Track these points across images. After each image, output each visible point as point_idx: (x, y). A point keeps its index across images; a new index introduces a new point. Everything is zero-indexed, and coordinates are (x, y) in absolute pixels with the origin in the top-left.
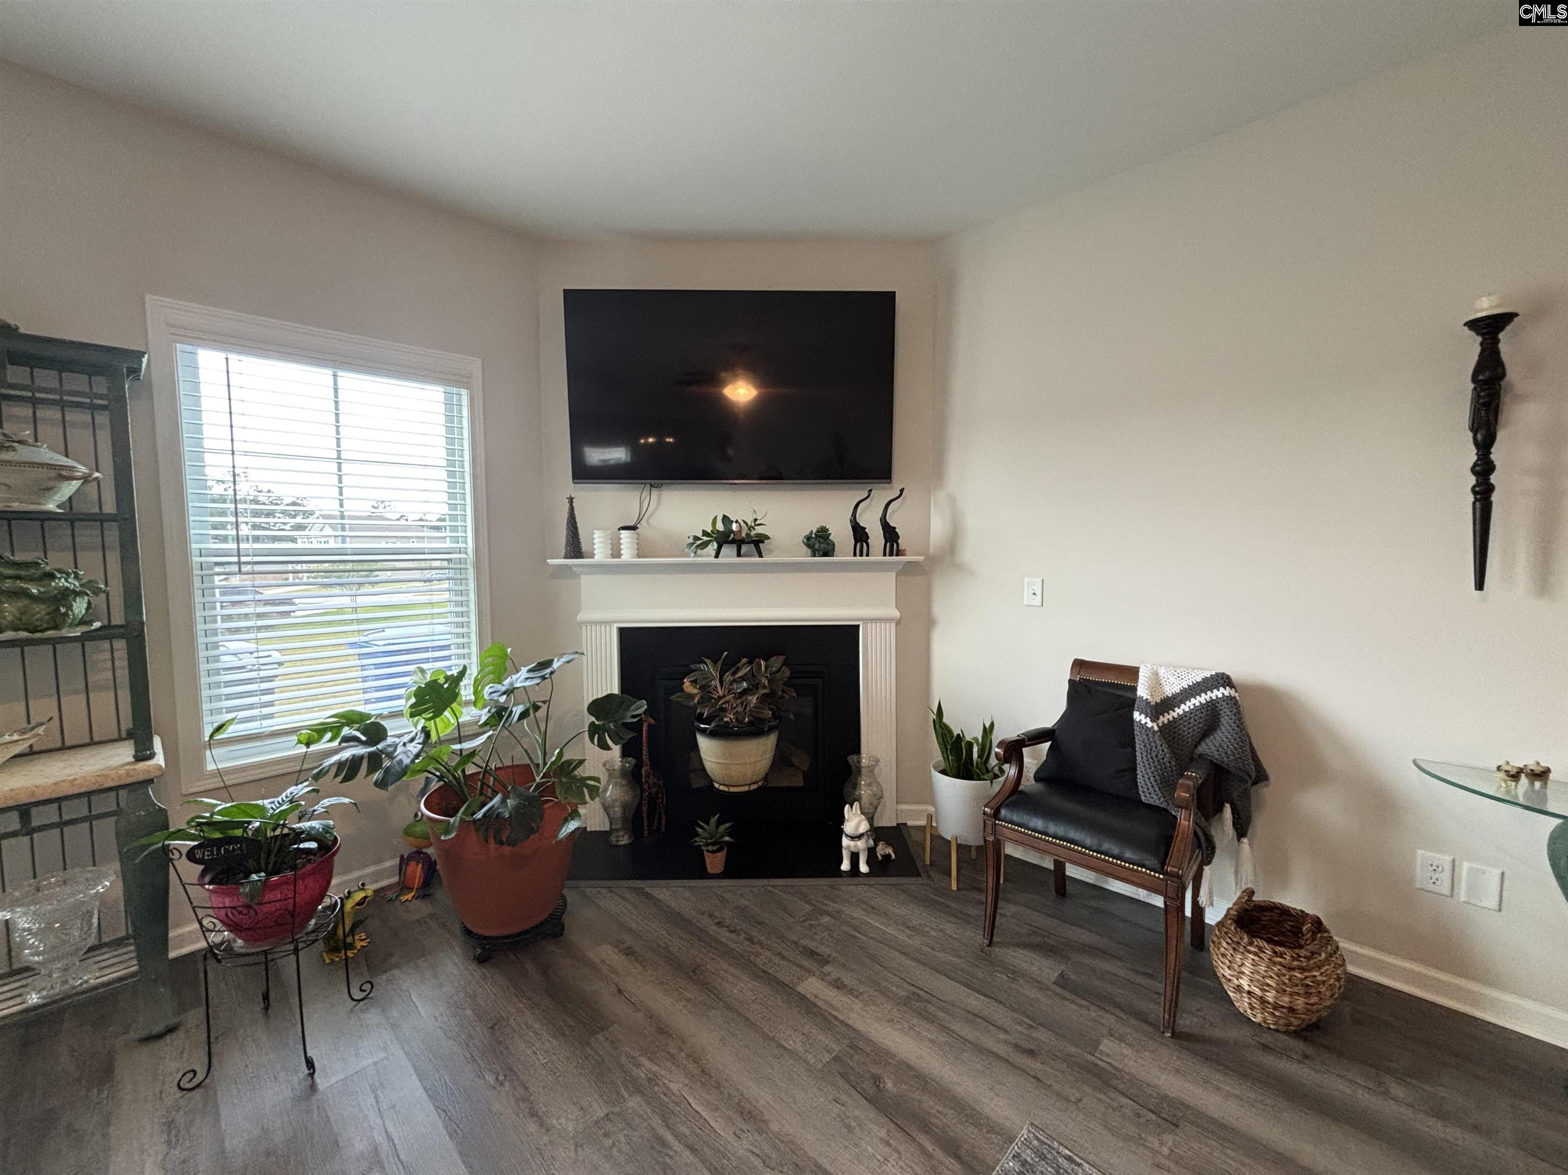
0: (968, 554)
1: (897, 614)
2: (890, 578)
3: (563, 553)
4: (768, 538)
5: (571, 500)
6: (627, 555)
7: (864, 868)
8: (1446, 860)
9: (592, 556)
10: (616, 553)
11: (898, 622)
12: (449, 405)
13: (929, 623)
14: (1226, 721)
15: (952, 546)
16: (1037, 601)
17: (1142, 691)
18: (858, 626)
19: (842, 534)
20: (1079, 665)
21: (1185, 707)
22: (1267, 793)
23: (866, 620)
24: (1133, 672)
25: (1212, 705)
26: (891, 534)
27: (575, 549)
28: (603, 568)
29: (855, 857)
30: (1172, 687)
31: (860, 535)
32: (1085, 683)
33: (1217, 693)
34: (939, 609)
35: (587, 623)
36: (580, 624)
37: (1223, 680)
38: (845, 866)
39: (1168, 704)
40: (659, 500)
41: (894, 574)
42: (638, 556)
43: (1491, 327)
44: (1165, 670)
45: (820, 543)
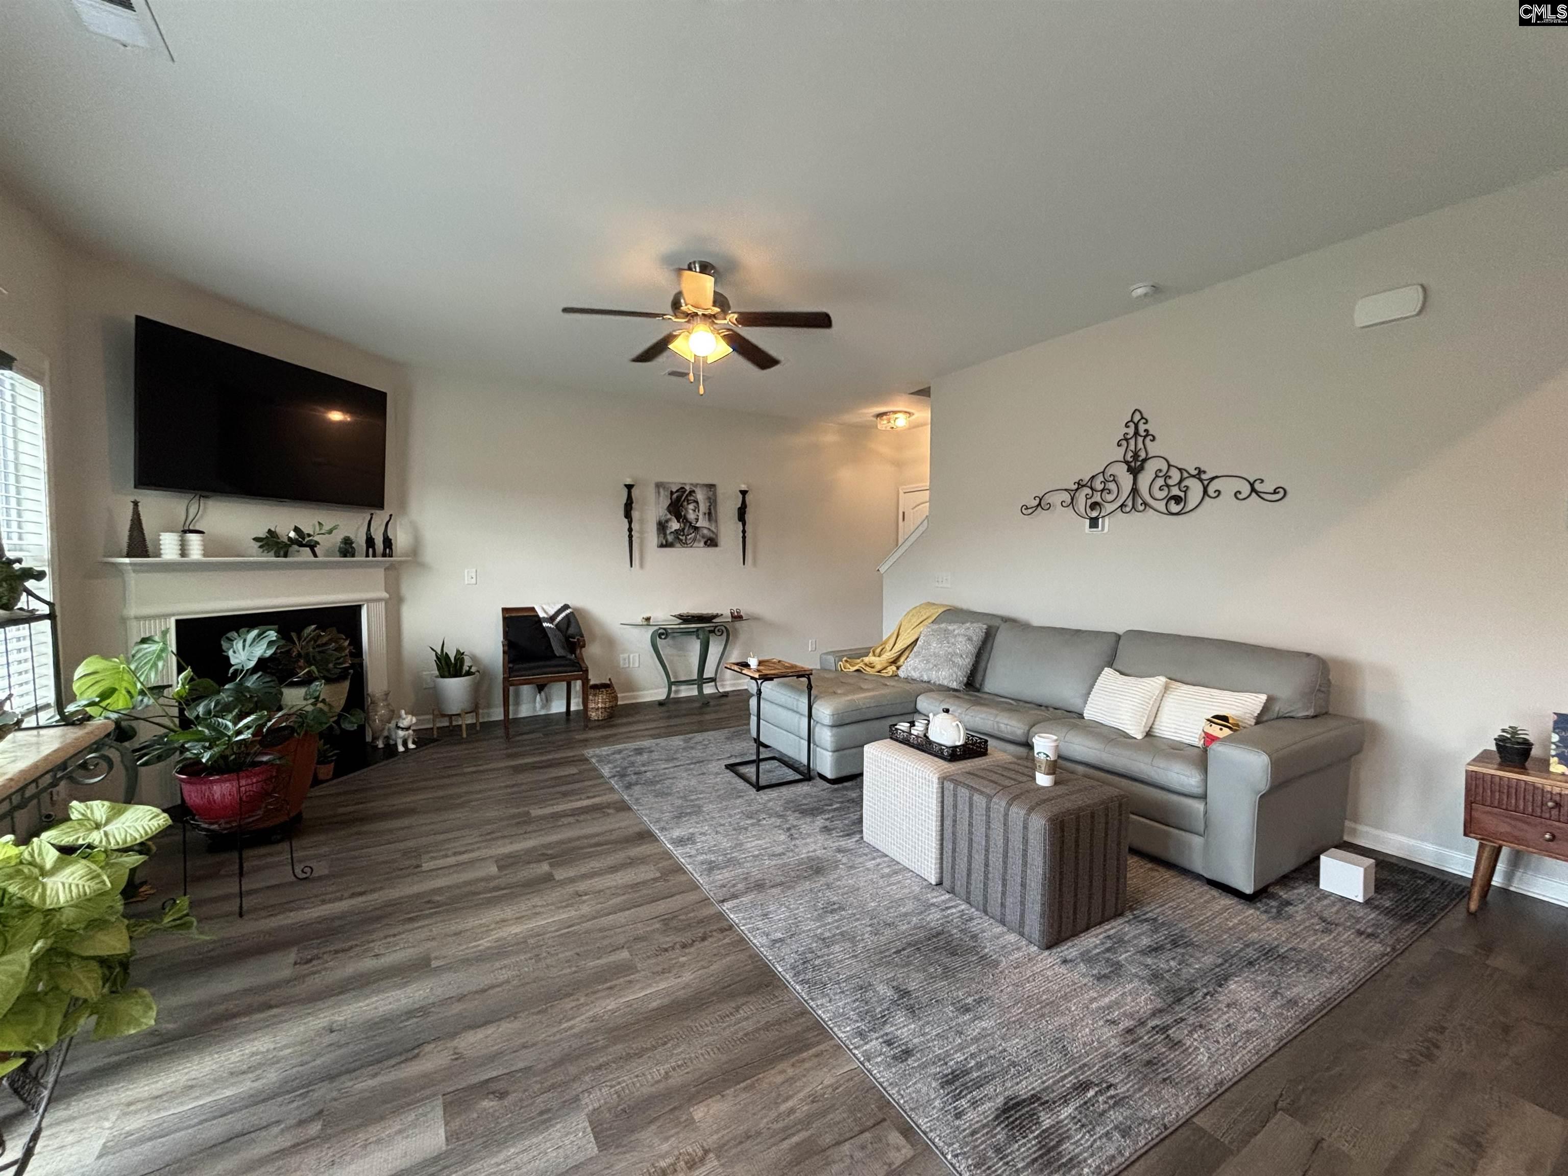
0: (429, 554)
1: (385, 595)
2: (380, 574)
3: (125, 551)
4: (318, 543)
5: (136, 504)
7: (411, 746)
8: (626, 655)
9: (158, 555)
10: (183, 553)
11: (387, 601)
13: (401, 602)
14: (572, 621)
15: (415, 552)
16: (474, 581)
17: (542, 614)
18: (359, 607)
20: (505, 610)
21: (559, 618)
23: (368, 601)
24: (533, 609)
25: (567, 615)
26: (387, 543)
27: (138, 547)
28: (169, 567)
29: (405, 743)
30: (552, 612)
31: (370, 542)
32: (511, 618)
33: (568, 611)
34: (405, 590)
35: (135, 618)
36: (129, 619)
37: (566, 607)
38: (401, 749)
39: (552, 619)
40: (205, 508)
41: (383, 570)
42: (205, 555)
43: (629, 487)
44: (545, 608)
45: (347, 548)
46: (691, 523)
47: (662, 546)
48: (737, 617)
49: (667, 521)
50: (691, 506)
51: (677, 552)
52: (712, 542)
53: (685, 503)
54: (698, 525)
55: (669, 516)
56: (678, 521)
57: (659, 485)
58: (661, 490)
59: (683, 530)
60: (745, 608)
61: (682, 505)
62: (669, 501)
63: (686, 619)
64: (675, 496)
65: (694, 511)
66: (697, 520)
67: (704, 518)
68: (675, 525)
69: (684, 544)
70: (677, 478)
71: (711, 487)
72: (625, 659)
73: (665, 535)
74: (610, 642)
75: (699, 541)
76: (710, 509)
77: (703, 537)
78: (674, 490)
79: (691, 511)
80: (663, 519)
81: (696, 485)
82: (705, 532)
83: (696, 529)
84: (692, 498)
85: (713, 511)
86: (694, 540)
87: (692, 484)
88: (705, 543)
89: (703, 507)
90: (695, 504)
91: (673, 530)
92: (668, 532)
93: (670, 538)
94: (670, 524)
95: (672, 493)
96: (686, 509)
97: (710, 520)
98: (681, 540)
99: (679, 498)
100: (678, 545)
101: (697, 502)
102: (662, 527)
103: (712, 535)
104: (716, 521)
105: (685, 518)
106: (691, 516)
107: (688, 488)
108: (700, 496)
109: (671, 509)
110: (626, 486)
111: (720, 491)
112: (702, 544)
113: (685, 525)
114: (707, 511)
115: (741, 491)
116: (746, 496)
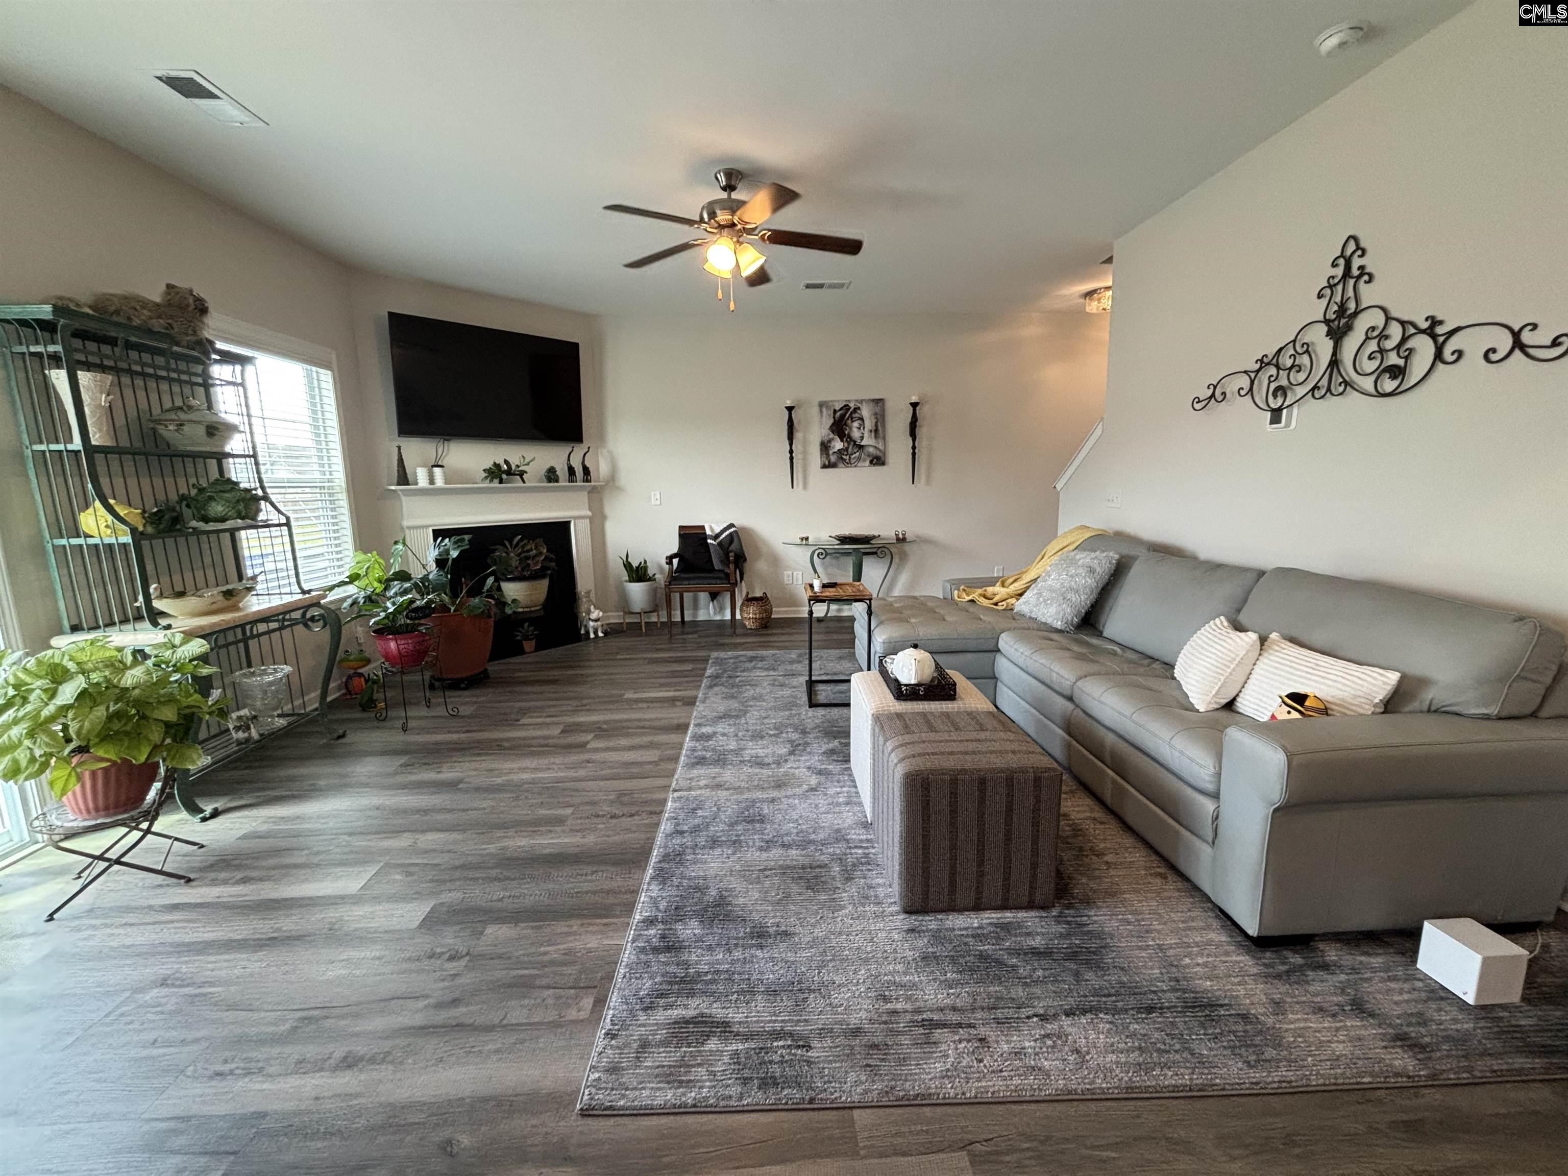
0: (623, 479)
1: (589, 513)
2: (584, 496)
3: (395, 480)
4: (526, 472)
5: (399, 448)
6: (439, 482)
7: (601, 634)
8: (790, 574)
9: (416, 484)
10: (432, 482)
11: (591, 519)
13: (604, 517)
14: (735, 539)
15: (612, 478)
16: (658, 502)
17: (708, 532)
18: (568, 523)
19: (562, 472)
20: (681, 528)
21: (723, 536)
22: (747, 563)
23: (575, 518)
24: (703, 527)
25: (731, 534)
26: (586, 471)
27: (403, 478)
28: (423, 492)
29: (596, 633)
30: (717, 530)
31: (571, 470)
32: (685, 535)
33: (732, 530)
34: (608, 511)
35: (409, 528)
36: (404, 528)
37: (732, 525)
38: (592, 636)
39: (716, 537)
40: (448, 450)
41: (586, 493)
42: (446, 483)
43: (790, 409)
44: (714, 524)
45: (551, 475)
46: (855, 442)
47: (824, 467)
48: (901, 540)
49: (830, 441)
50: (856, 424)
51: (841, 472)
52: (878, 461)
53: (849, 421)
54: (863, 443)
55: (832, 436)
56: (842, 441)
57: (821, 405)
58: (824, 410)
59: (847, 449)
60: (911, 529)
61: (845, 424)
62: (832, 421)
63: (844, 540)
64: (838, 414)
65: (859, 428)
66: (862, 438)
67: (870, 436)
68: (838, 445)
69: (848, 464)
70: (840, 396)
71: (879, 402)
72: (789, 576)
73: (828, 455)
74: (775, 561)
75: (864, 460)
76: (876, 426)
77: (869, 456)
78: (837, 409)
79: (855, 430)
80: (826, 439)
81: (861, 401)
82: (871, 450)
83: (861, 447)
84: (857, 415)
85: (880, 428)
86: (859, 459)
87: (857, 401)
88: (871, 462)
89: (869, 424)
90: (859, 422)
91: (836, 450)
92: (831, 452)
93: (833, 458)
94: (833, 444)
95: (835, 412)
96: (851, 429)
97: (876, 437)
98: (845, 460)
99: (842, 416)
100: (841, 465)
101: (862, 419)
102: (825, 447)
103: (878, 453)
104: (884, 438)
105: (849, 437)
106: (856, 434)
107: (852, 405)
108: (865, 412)
109: (834, 428)
110: (786, 408)
111: (889, 405)
112: (867, 463)
113: (849, 444)
114: (874, 428)
115: (912, 404)
116: (918, 408)
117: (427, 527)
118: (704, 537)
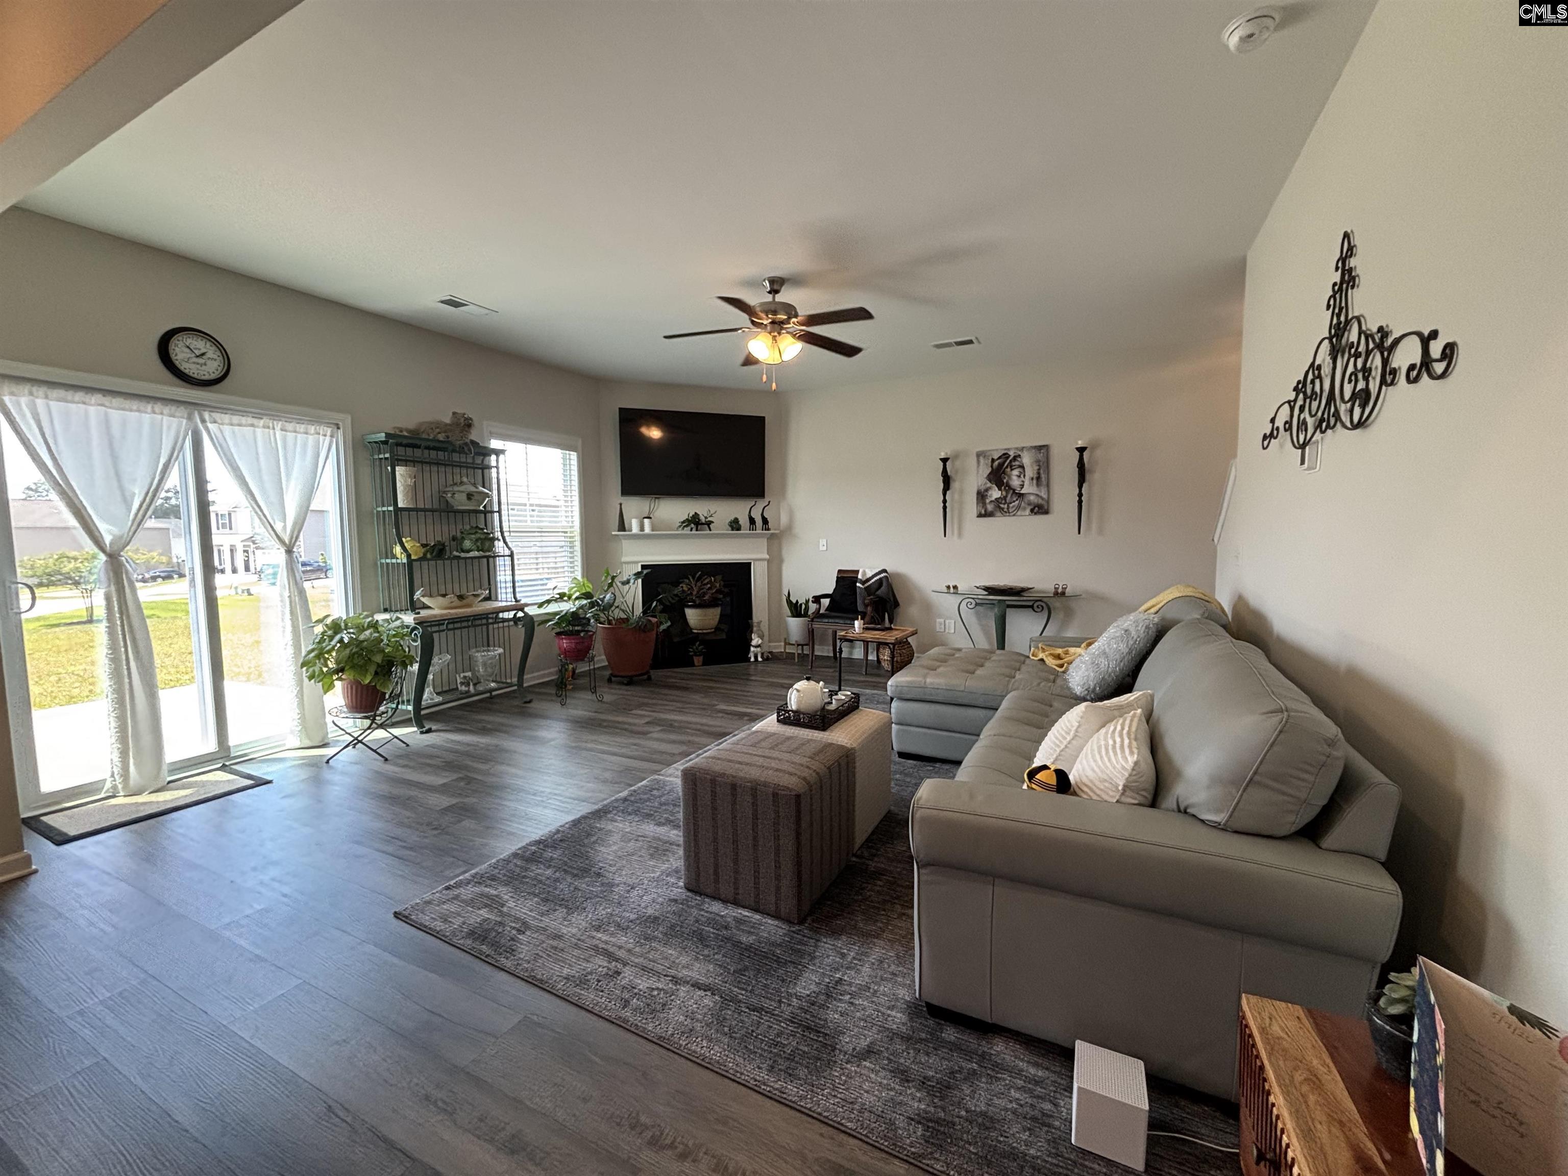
0: (799, 528)
1: (767, 557)
2: (764, 542)
3: (617, 528)
4: (713, 522)
5: (621, 504)
6: (647, 530)
7: (760, 659)
8: (942, 620)
9: (631, 530)
10: (642, 529)
11: (768, 561)
12: (564, 459)
13: (781, 561)
14: (884, 584)
15: (790, 528)
16: (825, 548)
17: (860, 576)
18: (750, 563)
19: (744, 521)
20: (840, 571)
21: (873, 580)
22: (900, 610)
23: (754, 560)
24: (857, 572)
25: (881, 579)
26: (765, 521)
27: (622, 527)
28: (635, 537)
29: (756, 657)
30: (869, 574)
31: (752, 521)
32: (843, 578)
33: (882, 575)
34: (785, 553)
35: (626, 563)
36: (622, 563)
37: (884, 571)
38: (752, 659)
39: (867, 580)
40: (658, 505)
41: (763, 539)
42: (653, 530)
43: (945, 461)
44: (867, 569)
45: (735, 525)
46: (1014, 490)
47: (980, 515)
48: (1060, 594)
49: (987, 490)
50: (1016, 472)
51: (998, 521)
52: (1040, 509)
53: (1009, 469)
54: (1022, 492)
55: (989, 485)
56: (1000, 489)
57: (978, 455)
58: (982, 459)
59: (1005, 498)
60: (1073, 583)
61: (1004, 472)
62: (990, 469)
63: (991, 590)
64: (996, 463)
65: (1019, 476)
66: (1022, 486)
67: (1031, 484)
68: (996, 494)
69: (1006, 512)
70: (997, 445)
71: (1043, 449)
72: (941, 624)
73: (984, 504)
74: (928, 608)
75: (1025, 509)
76: (1039, 473)
77: (1029, 504)
78: (996, 457)
79: (1015, 478)
80: (983, 488)
81: (1022, 449)
82: (1032, 498)
83: (1021, 496)
84: (1017, 463)
85: (1043, 476)
86: (1019, 508)
87: (1017, 449)
88: (1032, 511)
89: (1030, 472)
90: (1021, 470)
91: (993, 499)
92: (988, 501)
93: (990, 508)
94: (990, 493)
95: (993, 461)
96: (1009, 477)
97: (1038, 485)
98: (1003, 509)
99: (1001, 465)
100: (999, 514)
101: (1022, 467)
102: (982, 496)
103: (1040, 501)
104: (1048, 485)
105: (1008, 485)
106: (1015, 482)
107: (1012, 454)
108: (1027, 460)
109: (991, 476)
110: (941, 459)
111: (1055, 452)
112: (1028, 512)
113: (1007, 492)
114: (1035, 476)
115: (1077, 449)
116: (1085, 454)
117: (637, 562)
118: (855, 580)
